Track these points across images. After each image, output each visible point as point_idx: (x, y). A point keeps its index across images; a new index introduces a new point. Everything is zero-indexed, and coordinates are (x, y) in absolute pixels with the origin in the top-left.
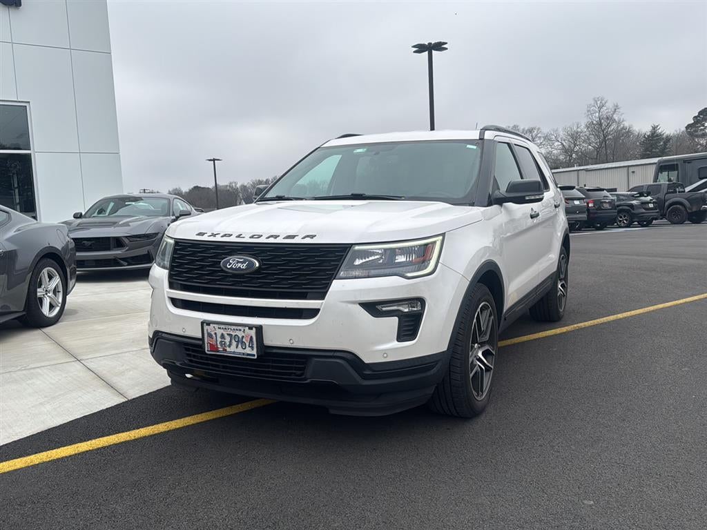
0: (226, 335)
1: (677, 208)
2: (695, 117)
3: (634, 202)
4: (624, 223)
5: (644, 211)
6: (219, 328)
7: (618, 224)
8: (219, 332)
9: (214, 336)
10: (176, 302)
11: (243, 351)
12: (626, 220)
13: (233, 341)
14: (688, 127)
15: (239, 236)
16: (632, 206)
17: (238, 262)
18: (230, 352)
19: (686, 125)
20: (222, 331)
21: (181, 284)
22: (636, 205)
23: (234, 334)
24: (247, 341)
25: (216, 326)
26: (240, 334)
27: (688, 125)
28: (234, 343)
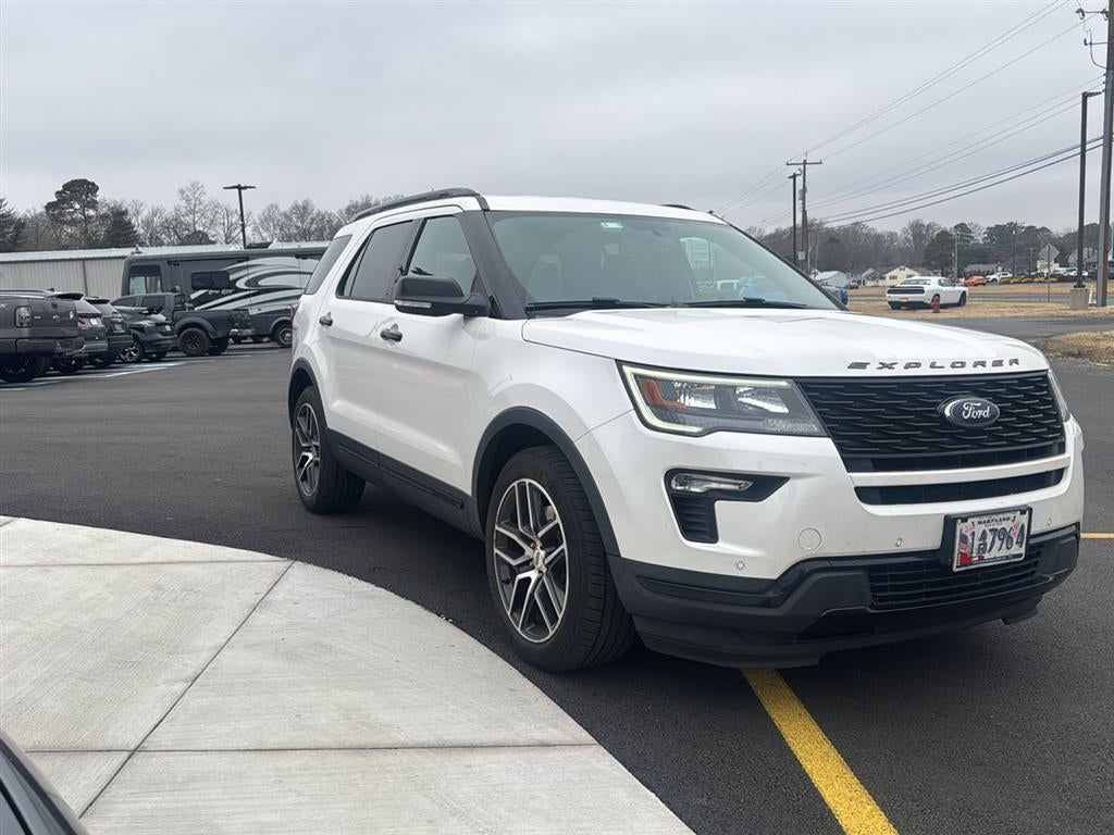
0: (988, 532)
1: (190, 332)
2: (57, 193)
3: (145, 323)
4: (131, 355)
5: (161, 336)
6: (980, 523)
7: (120, 358)
8: (979, 530)
9: (970, 538)
10: (867, 495)
11: (1008, 553)
12: (135, 351)
13: (997, 539)
14: (49, 206)
15: (933, 366)
16: (141, 329)
17: (977, 408)
18: (990, 560)
19: (45, 204)
20: (983, 527)
21: (873, 460)
22: (148, 328)
23: (999, 527)
24: (1014, 534)
25: (976, 520)
26: (1007, 525)
27: (49, 204)
28: (998, 542)
